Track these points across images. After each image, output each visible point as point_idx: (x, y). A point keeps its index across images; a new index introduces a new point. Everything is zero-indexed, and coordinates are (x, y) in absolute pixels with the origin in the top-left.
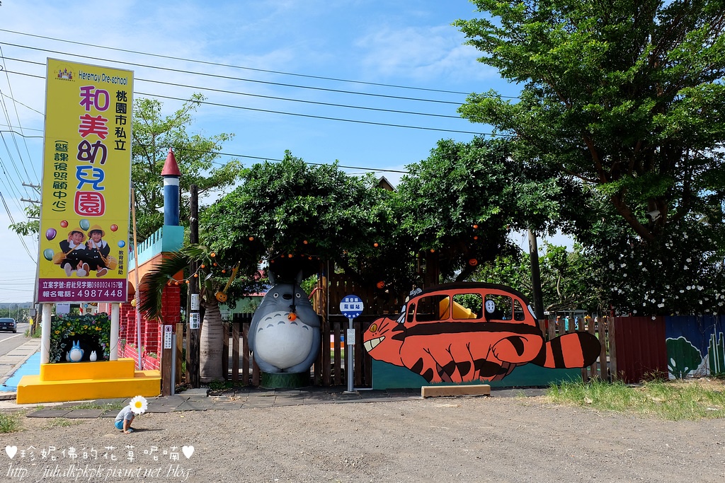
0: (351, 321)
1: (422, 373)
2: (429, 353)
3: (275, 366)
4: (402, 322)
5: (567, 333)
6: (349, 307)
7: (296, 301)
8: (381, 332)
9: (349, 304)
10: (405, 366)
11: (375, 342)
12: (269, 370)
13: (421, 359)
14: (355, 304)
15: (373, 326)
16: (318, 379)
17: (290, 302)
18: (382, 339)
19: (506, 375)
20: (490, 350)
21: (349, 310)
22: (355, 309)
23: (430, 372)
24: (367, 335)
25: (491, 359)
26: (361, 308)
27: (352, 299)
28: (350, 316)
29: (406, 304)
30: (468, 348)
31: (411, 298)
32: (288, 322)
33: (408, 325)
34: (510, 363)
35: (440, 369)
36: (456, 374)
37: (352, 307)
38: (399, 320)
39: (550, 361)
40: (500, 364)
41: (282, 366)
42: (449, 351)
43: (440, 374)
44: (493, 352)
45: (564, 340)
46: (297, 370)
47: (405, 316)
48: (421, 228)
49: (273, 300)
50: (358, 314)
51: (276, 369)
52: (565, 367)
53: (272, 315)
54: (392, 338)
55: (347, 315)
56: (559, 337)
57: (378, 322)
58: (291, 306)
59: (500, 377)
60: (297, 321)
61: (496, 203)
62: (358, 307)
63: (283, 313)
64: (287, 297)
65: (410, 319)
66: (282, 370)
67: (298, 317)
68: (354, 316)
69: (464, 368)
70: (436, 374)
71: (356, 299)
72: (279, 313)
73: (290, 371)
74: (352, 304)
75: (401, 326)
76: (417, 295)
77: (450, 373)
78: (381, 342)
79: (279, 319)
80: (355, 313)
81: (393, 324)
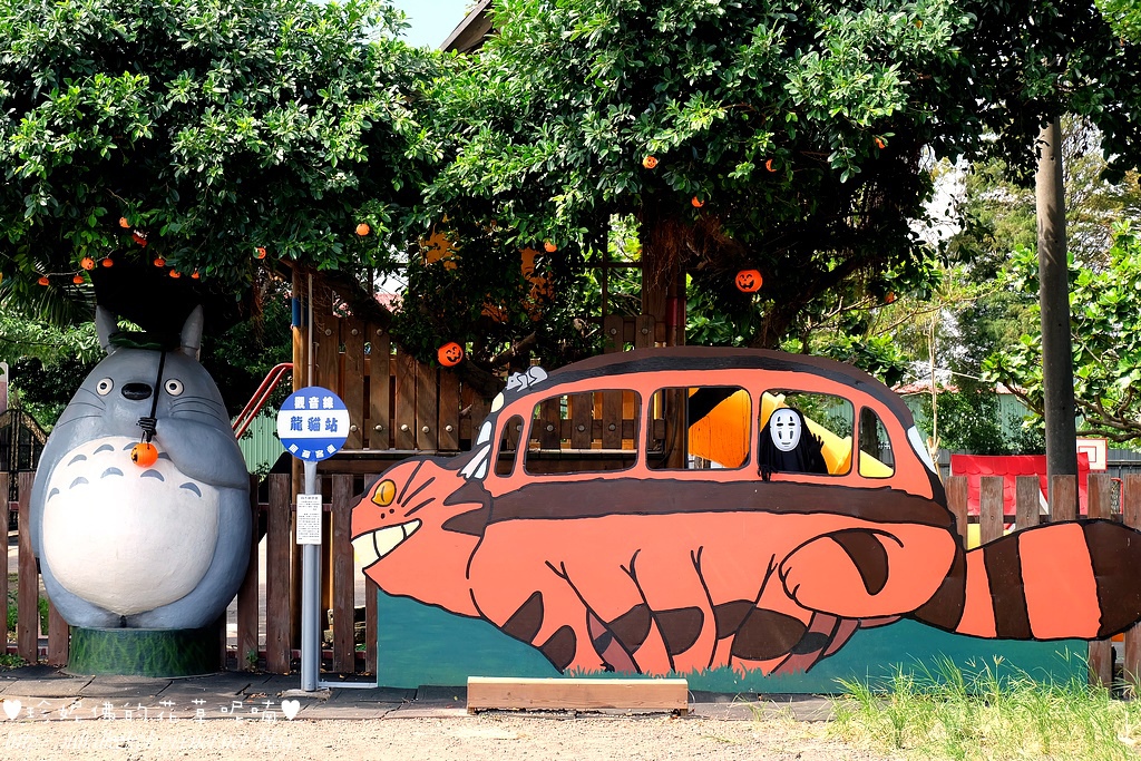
0: (310, 469)
1: (539, 641)
2: (565, 576)
3: (100, 608)
4: (480, 475)
5: (1044, 522)
6: (305, 424)
7: (164, 405)
8: (407, 504)
9: (306, 415)
10: (483, 617)
11: (389, 538)
12: (83, 618)
13: (537, 596)
14: (323, 415)
15: (383, 489)
16: (248, 652)
17: (144, 407)
18: (410, 528)
19: (821, 657)
20: (770, 572)
21: (306, 433)
22: (323, 433)
23: (566, 636)
24: (363, 513)
25: (774, 600)
26: (344, 430)
27: (314, 401)
28: (306, 454)
29: (494, 419)
30: (697, 566)
31: (512, 397)
32: (133, 472)
33: (498, 486)
34: (839, 619)
35: (599, 631)
36: (653, 646)
37: (314, 425)
38: (468, 470)
39: (979, 614)
40: (805, 617)
41: (122, 606)
42: (632, 574)
43: (600, 646)
44: (783, 578)
45: (1032, 549)
46: (170, 620)
47: (488, 456)
48: (504, 172)
49: (94, 400)
50: (331, 449)
51: (103, 617)
52: (1030, 637)
53: (88, 448)
54: (444, 527)
55: (299, 452)
56: (1016, 534)
57: (400, 473)
58: (143, 421)
59: (800, 661)
60: (163, 466)
61: (709, 86)
62: (332, 426)
63: (118, 443)
64: (135, 390)
65: (504, 466)
66: (123, 622)
67: (165, 455)
68: (320, 454)
69: (680, 630)
70: (584, 646)
71: (328, 401)
72: (111, 441)
73: (148, 623)
74: (315, 414)
75: (473, 488)
76: (531, 389)
77: (632, 643)
78: (406, 538)
79: (107, 459)
80: (322, 444)
81: (448, 481)
